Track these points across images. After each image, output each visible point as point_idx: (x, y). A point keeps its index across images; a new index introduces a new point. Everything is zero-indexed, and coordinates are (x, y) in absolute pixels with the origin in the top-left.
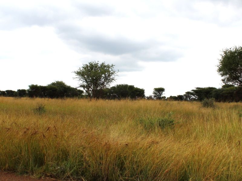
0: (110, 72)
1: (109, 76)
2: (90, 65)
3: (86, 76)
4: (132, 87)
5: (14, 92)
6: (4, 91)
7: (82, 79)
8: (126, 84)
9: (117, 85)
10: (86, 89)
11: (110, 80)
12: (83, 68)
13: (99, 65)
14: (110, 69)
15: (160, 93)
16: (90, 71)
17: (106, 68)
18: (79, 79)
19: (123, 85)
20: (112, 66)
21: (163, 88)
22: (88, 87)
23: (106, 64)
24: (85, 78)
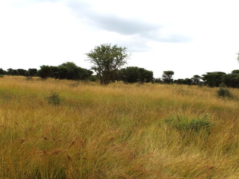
0: (123, 55)
1: (121, 59)
2: (102, 47)
3: (97, 58)
4: (142, 70)
5: (25, 71)
6: (16, 70)
7: (93, 61)
8: (136, 66)
9: (127, 67)
10: (97, 71)
11: (122, 63)
12: (95, 50)
13: (111, 48)
14: (122, 52)
15: (169, 77)
16: (102, 54)
17: (118, 51)
18: (90, 61)
19: (133, 67)
20: (125, 49)
21: (172, 71)
22: (99, 69)
23: (118, 47)
24: (96, 60)
